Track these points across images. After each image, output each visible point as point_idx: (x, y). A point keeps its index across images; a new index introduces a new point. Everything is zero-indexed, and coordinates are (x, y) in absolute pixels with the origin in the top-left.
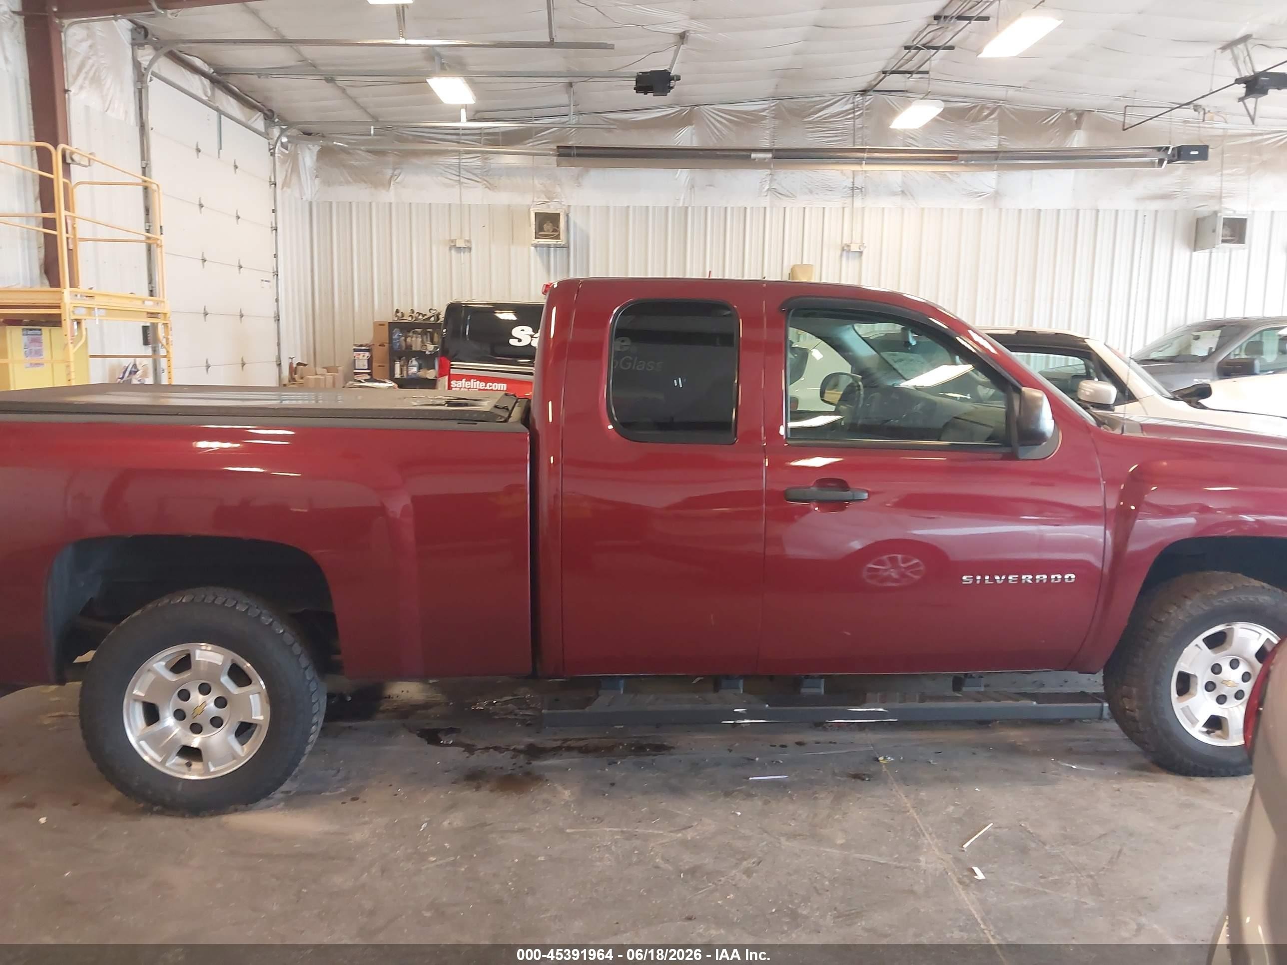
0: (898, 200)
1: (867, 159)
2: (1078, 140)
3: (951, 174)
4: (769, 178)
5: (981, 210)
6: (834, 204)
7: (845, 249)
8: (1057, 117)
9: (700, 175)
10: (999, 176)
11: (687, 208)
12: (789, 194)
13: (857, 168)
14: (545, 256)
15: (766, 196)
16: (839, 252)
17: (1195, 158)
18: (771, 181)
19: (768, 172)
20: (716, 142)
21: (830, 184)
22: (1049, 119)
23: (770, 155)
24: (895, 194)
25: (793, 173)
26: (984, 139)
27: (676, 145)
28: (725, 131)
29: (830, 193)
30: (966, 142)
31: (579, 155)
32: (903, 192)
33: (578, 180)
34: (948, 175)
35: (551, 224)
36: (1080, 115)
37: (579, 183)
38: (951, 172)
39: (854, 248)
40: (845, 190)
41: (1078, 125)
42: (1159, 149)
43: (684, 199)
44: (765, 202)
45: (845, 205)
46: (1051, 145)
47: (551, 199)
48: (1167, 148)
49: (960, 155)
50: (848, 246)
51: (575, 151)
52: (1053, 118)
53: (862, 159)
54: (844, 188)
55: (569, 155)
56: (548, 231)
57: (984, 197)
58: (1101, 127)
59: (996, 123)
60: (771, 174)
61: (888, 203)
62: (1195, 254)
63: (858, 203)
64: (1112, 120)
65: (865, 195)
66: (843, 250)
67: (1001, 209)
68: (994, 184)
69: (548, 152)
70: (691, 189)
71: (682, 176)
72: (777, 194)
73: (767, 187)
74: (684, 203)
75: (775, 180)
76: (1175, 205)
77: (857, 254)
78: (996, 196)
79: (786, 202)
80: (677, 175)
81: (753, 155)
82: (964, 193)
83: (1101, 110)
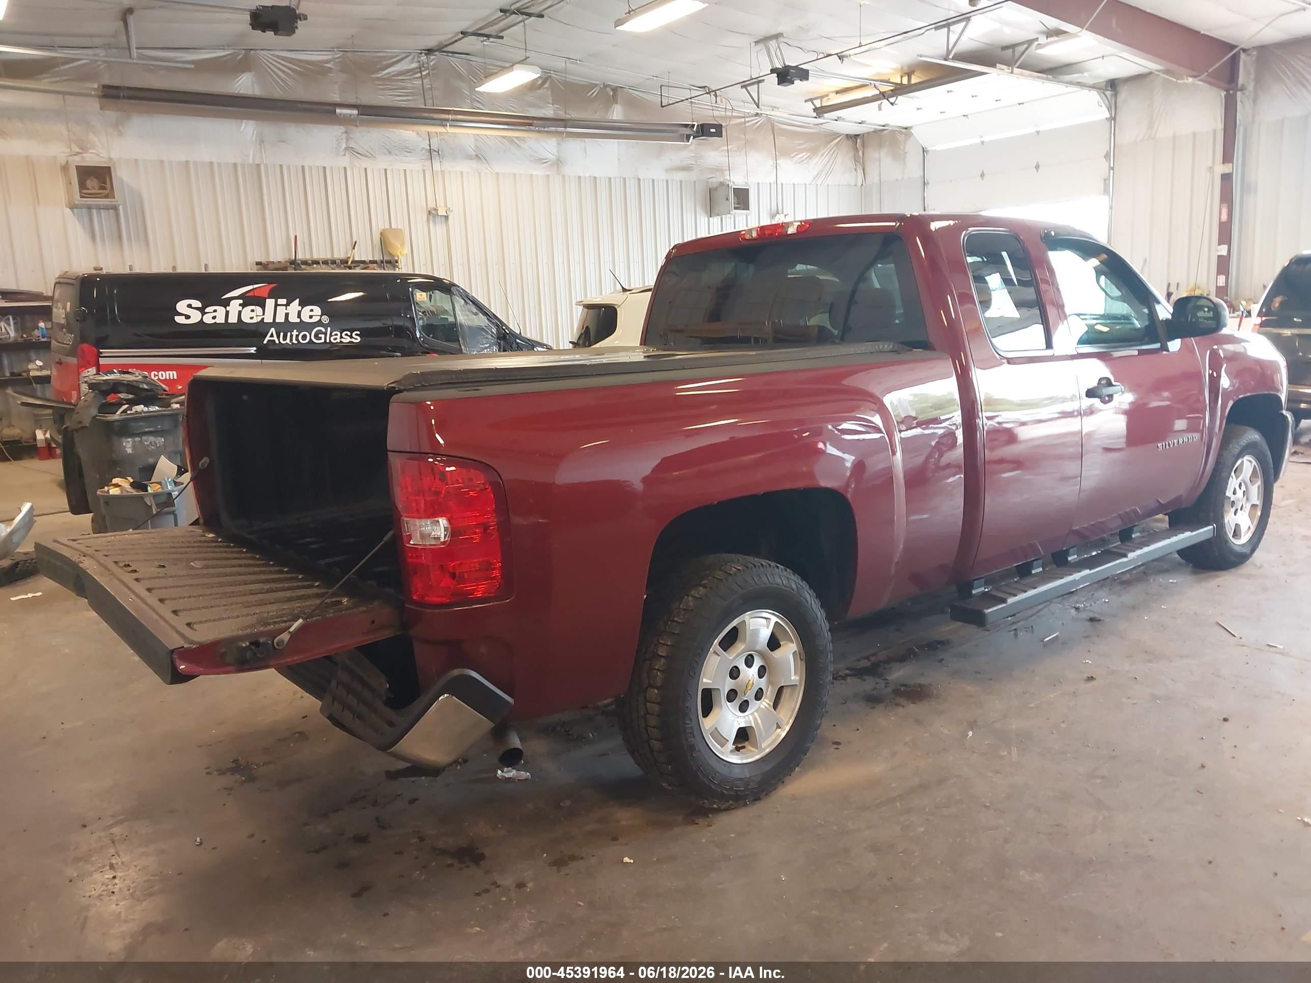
0: (474, 164)
1: (452, 120)
2: (617, 113)
3: (517, 139)
4: (344, 136)
5: (548, 176)
6: (415, 165)
7: (432, 214)
8: (596, 93)
9: (269, 129)
10: (558, 144)
11: (258, 166)
12: (369, 154)
13: (441, 129)
14: (86, 219)
15: (344, 155)
16: (425, 217)
17: (713, 135)
18: (347, 140)
19: (342, 129)
20: (281, 92)
21: (407, 145)
22: (592, 91)
23: (355, 112)
24: (469, 158)
25: (369, 132)
26: (542, 108)
27: (236, 92)
28: (290, 82)
29: (408, 155)
30: (527, 108)
31: (130, 98)
32: (477, 156)
33: (117, 127)
34: (515, 140)
35: (95, 180)
36: (615, 90)
37: (120, 131)
38: (517, 138)
39: (441, 212)
40: (423, 152)
41: (615, 100)
42: (686, 126)
43: (254, 155)
44: (344, 161)
45: (425, 168)
46: (596, 117)
47: (84, 149)
48: (693, 126)
49: (535, 122)
50: (436, 210)
51: (126, 93)
52: (594, 92)
53: (448, 120)
54: (422, 150)
55: (117, 97)
56: (94, 188)
57: (548, 163)
58: (633, 103)
59: (549, 93)
60: (346, 132)
61: (466, 167)
62: (711, 219)
63: (437, 166)
64: (639, 98)
65: (443, 159)
66: (430, 213)
67: (564, 176)
68: (555, 151)
69: (88, 92)
70: (260, 144)
71: (248, 129)
72: (354, 153)
73: (344, 146)
74: (254, 160)
75: (351, 138)
76: (693, 176)
77: (443, 219)
78: (558, 163)
79: (365, 163)
80: (242, 128)
81: (338, 111)
82: (532, 159)
83: (632, 88)
